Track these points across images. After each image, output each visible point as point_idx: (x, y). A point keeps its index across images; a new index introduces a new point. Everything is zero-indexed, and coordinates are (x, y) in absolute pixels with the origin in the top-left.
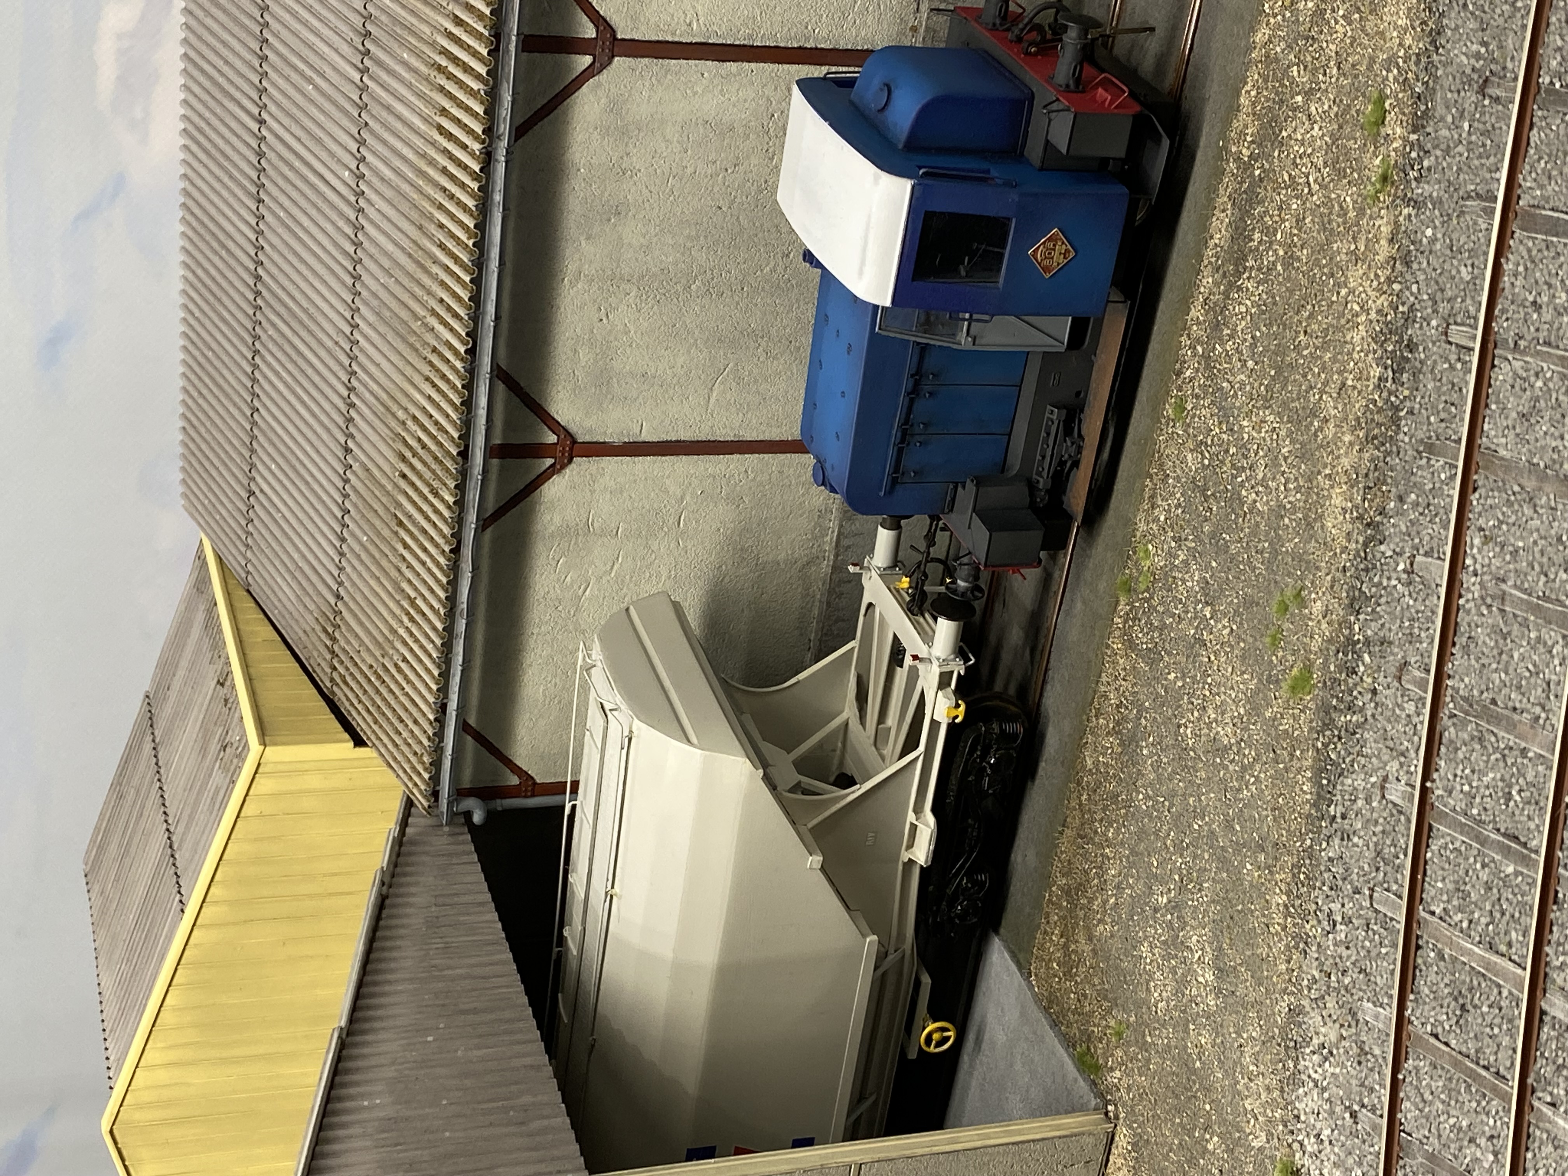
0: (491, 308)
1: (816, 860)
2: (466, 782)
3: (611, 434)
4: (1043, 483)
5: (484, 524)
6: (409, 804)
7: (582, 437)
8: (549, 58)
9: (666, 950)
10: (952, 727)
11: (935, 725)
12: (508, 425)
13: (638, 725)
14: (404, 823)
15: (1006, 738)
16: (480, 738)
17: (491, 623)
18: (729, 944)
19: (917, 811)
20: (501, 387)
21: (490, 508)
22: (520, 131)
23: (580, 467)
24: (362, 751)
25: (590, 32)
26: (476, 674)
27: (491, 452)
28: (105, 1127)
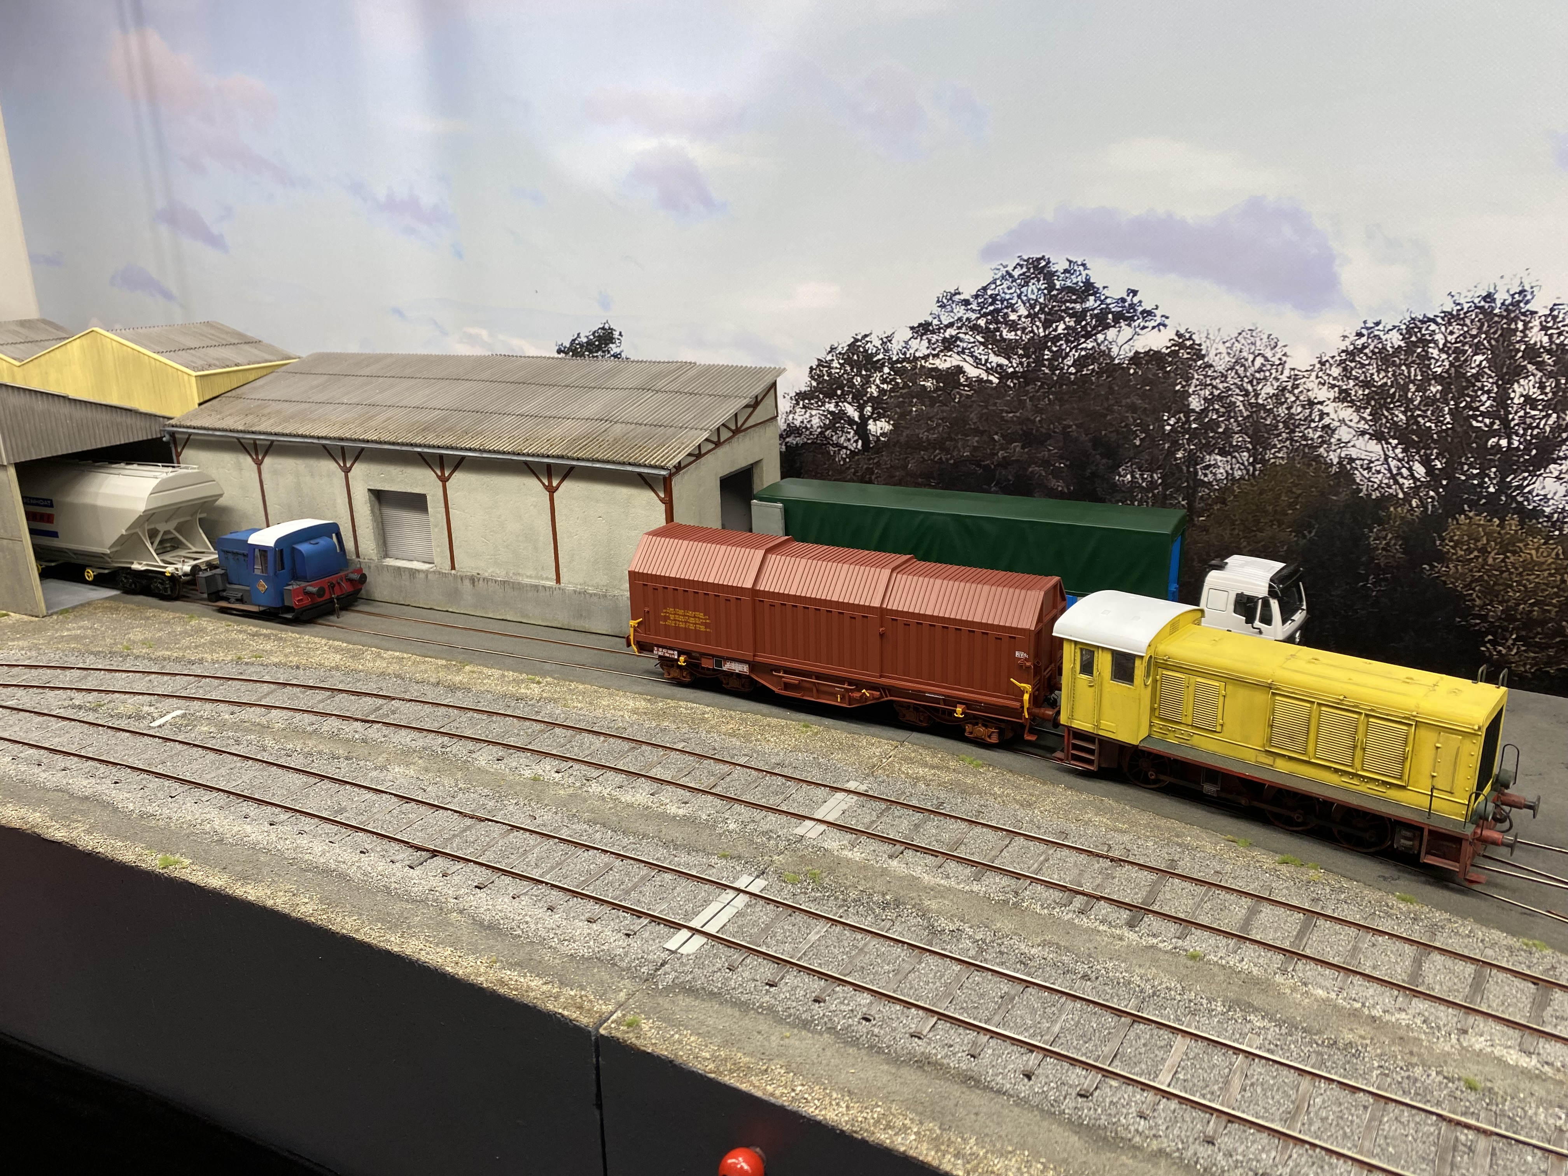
0: (282, 439)
1: (124, 532)
2: (177, 436)
3: (264, 476)
4: (224, 594)
5: (238, 439)
6: (169, 418)
7: (262, 467)
8: (340, 454)
9: (102, 491)
10: (165, 572)
11: (165, 567)
12: (261, 445)
13: (159, 480)
14: (164, 417)
15: (165, 589)
16: (188, 439)
17: (217, 441)
18: (102, 508)
19: (147, 565)
20: (269, 443)
21: (242, 441)
22: (324, 446)
23: (255, 467)
24: (197, 406)
25: (348, 465)
26: (203, 438)
27: (255, 440)
28: (94, 329)
